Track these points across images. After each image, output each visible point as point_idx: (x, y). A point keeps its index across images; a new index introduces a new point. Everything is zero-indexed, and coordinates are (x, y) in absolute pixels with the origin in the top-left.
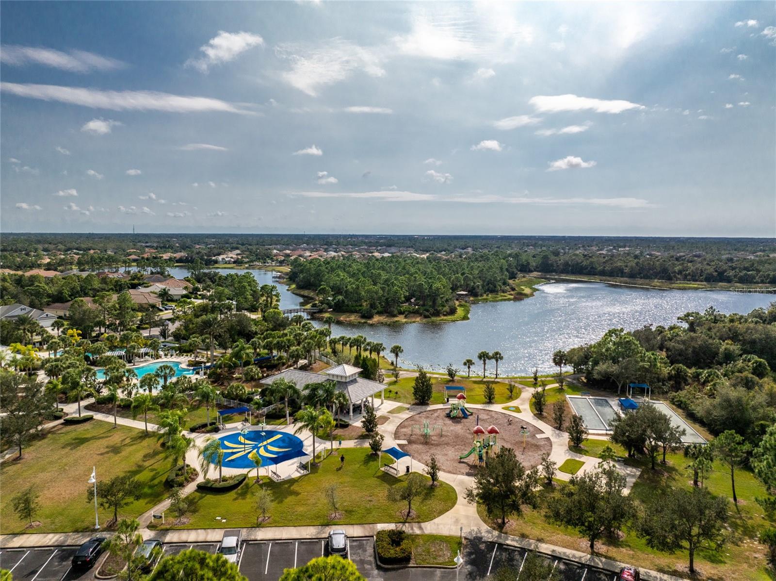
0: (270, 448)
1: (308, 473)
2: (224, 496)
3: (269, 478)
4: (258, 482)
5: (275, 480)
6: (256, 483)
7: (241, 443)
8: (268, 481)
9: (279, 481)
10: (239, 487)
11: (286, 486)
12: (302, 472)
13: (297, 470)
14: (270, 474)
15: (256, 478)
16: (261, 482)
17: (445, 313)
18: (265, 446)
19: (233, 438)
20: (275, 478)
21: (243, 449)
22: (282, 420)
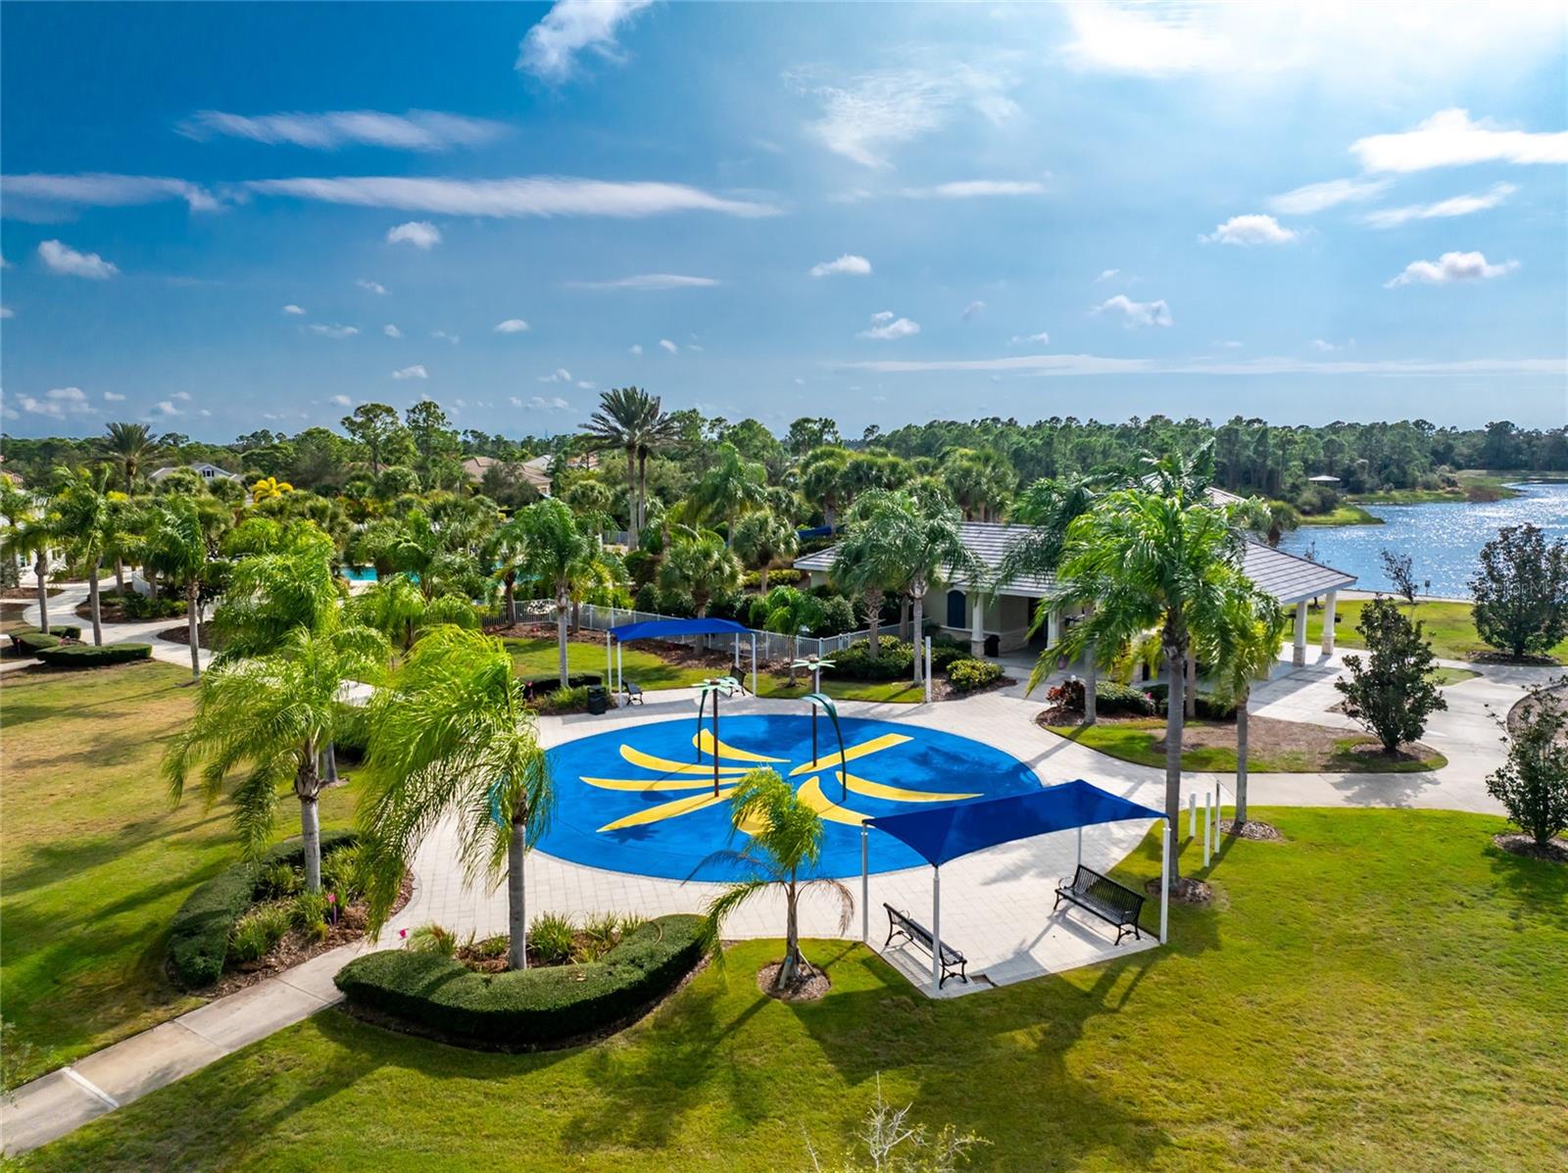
0: (856, 785)
1: (1147, 943)
2: (511, 1085)
3: (875, 964)
4: (795, 984)
5: (922, 981)
6: (775, 990)
7: (700, 757)
8: (869, 983)
9: (954, 990)
10: (647, 1021)
11: (1023, 1039)
12: (1109, 932)
13: (1060, 918)
14: (878, 934)
15: (781, 953)
16: (816, 990)
17: (1307, 508)
18: (826, 776)
19: (670, 739)
20: (918, 965)
21: (711, 783)
22: (896, 686)
